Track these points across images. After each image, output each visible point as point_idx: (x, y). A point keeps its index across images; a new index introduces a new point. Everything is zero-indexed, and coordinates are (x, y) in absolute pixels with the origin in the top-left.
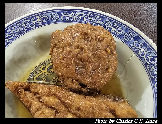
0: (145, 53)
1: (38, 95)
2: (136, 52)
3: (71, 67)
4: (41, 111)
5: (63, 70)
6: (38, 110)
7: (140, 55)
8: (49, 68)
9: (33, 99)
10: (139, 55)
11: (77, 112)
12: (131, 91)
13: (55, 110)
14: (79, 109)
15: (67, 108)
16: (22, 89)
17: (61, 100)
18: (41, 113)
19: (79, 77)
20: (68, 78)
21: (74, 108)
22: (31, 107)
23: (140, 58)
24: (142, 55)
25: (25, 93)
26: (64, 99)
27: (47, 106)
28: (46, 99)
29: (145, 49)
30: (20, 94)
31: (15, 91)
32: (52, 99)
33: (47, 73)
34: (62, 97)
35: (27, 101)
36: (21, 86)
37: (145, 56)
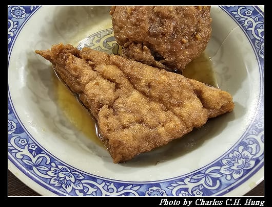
0: (255, 24)
1: (91, 63)
2: (240, 23)
3: (143, 24)
4: (96, 81)
5: (130, 29)
6: (91, 80)
7: (247, 27)
8: (105, 41)
9: (85, 67)
10: (244, 27)
11: (146, 90)
12: (227, 78)
13: (115, 84)
14: (149, 85)
15: (132, 83)
16: (69, 52)
17: (124, 73)
18: (95, 84)
19: (153, 40)
20: (136, 43)
21: (143, 84)
22: (80, 77)
23: (246, 31)
24: (249, 27)
25: (73, 59)
26: (128, 71)
27: (104, 77)
28: (103, 68)
29: (254, 19)
30: (65, 60)
31: (58, 55)
32: (112, 69)
33: (103, 48)
34: (126, 67)
35: (75, 69)
36: (68, 49)
37: (253, 29)
